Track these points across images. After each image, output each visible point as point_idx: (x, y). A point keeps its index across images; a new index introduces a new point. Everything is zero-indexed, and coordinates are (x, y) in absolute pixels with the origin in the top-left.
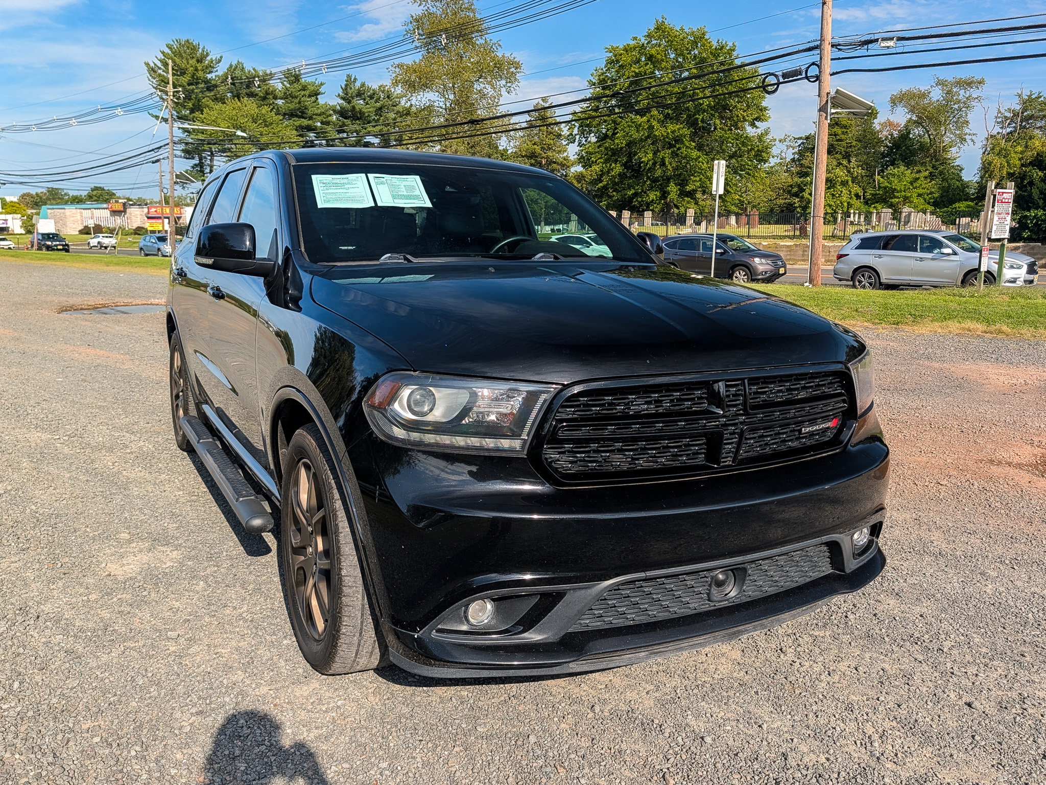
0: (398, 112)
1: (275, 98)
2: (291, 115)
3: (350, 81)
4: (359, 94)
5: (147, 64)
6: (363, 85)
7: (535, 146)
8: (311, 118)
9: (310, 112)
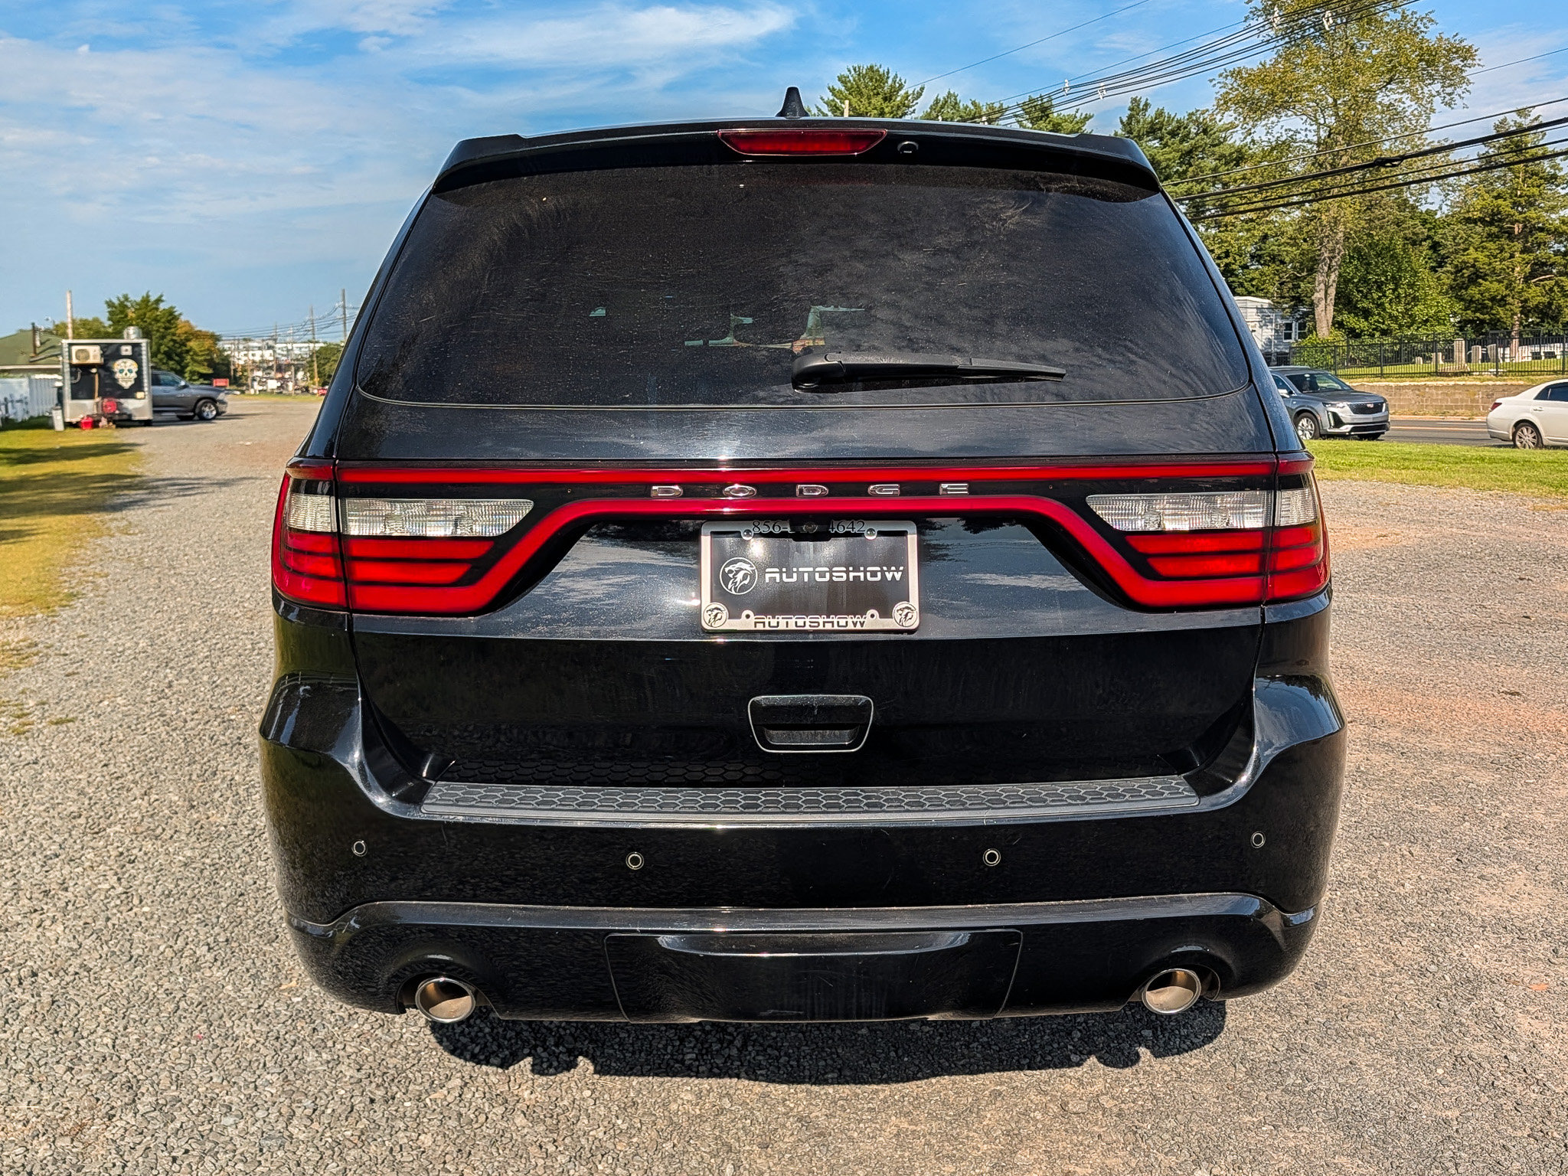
0: (1222, 156)
3: (1137, 109)
4: (1153, 130)
6: (1160, 114)
7: (1500, 201)
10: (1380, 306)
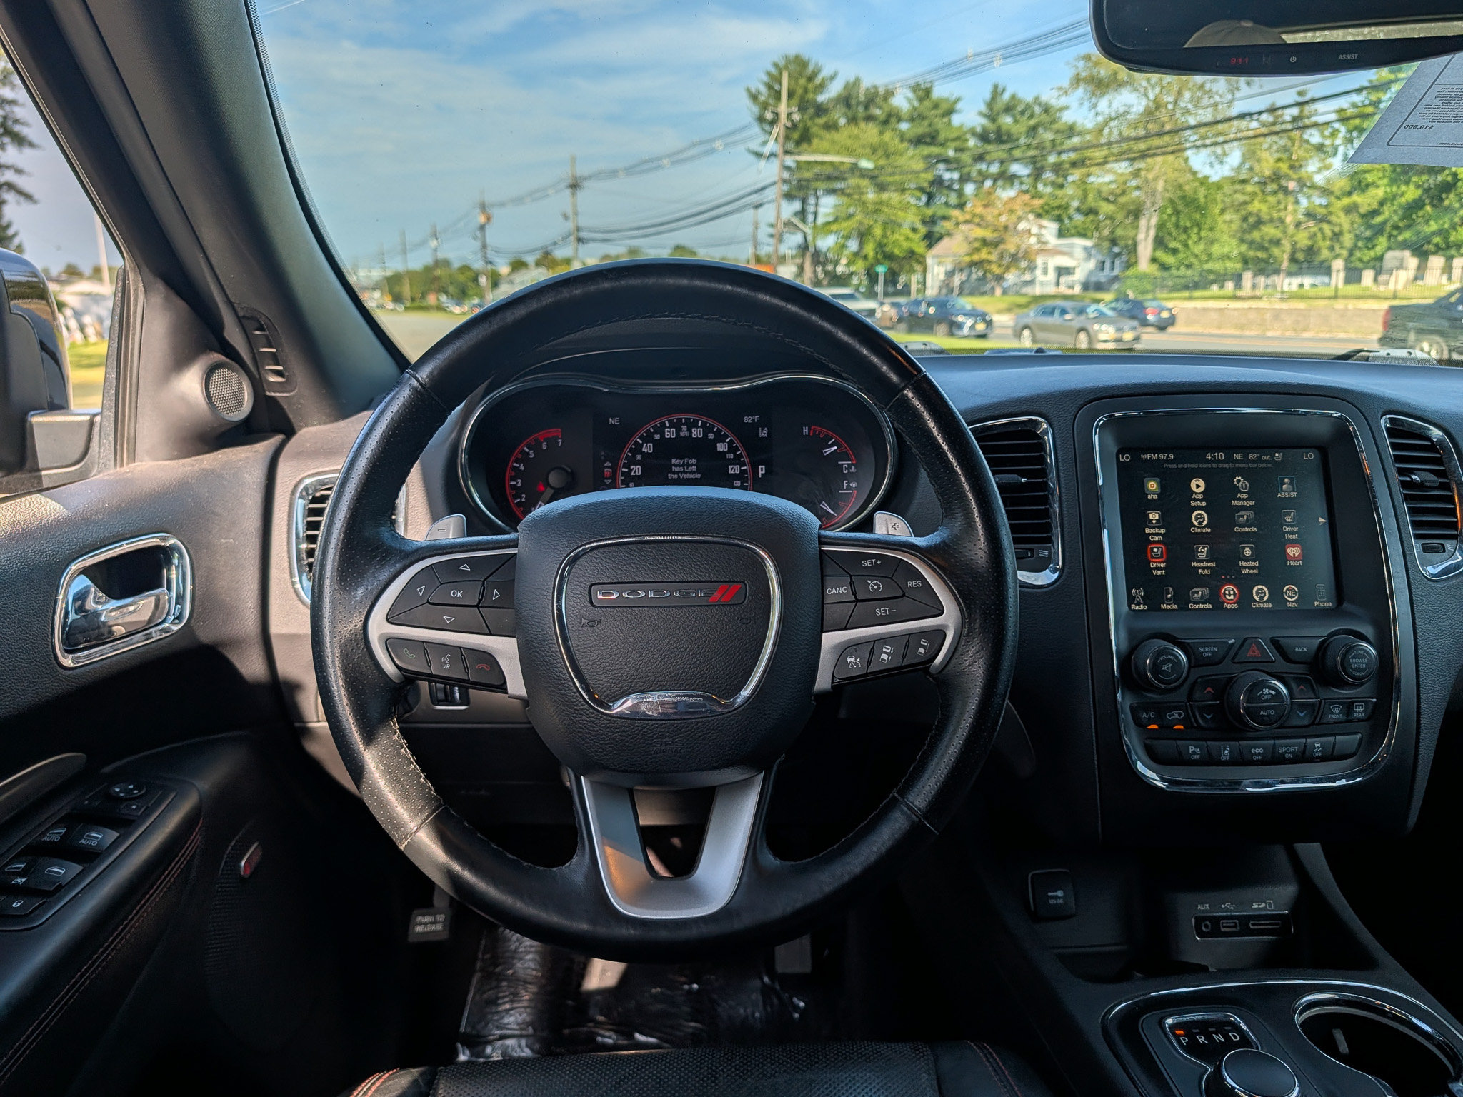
0: (1058, 131)
1: (899, 120)
2: (918, 141)
3: (996, 92)
4: (1008, 109)
5: (748, 90)
6: (1013, 97)
8: (943, 145)
9: (941, 137)
10: (1186, 246)
